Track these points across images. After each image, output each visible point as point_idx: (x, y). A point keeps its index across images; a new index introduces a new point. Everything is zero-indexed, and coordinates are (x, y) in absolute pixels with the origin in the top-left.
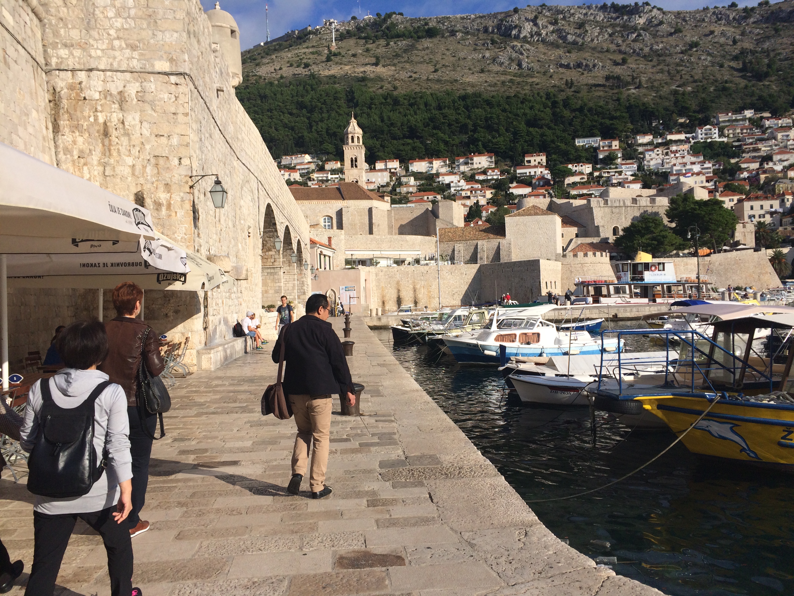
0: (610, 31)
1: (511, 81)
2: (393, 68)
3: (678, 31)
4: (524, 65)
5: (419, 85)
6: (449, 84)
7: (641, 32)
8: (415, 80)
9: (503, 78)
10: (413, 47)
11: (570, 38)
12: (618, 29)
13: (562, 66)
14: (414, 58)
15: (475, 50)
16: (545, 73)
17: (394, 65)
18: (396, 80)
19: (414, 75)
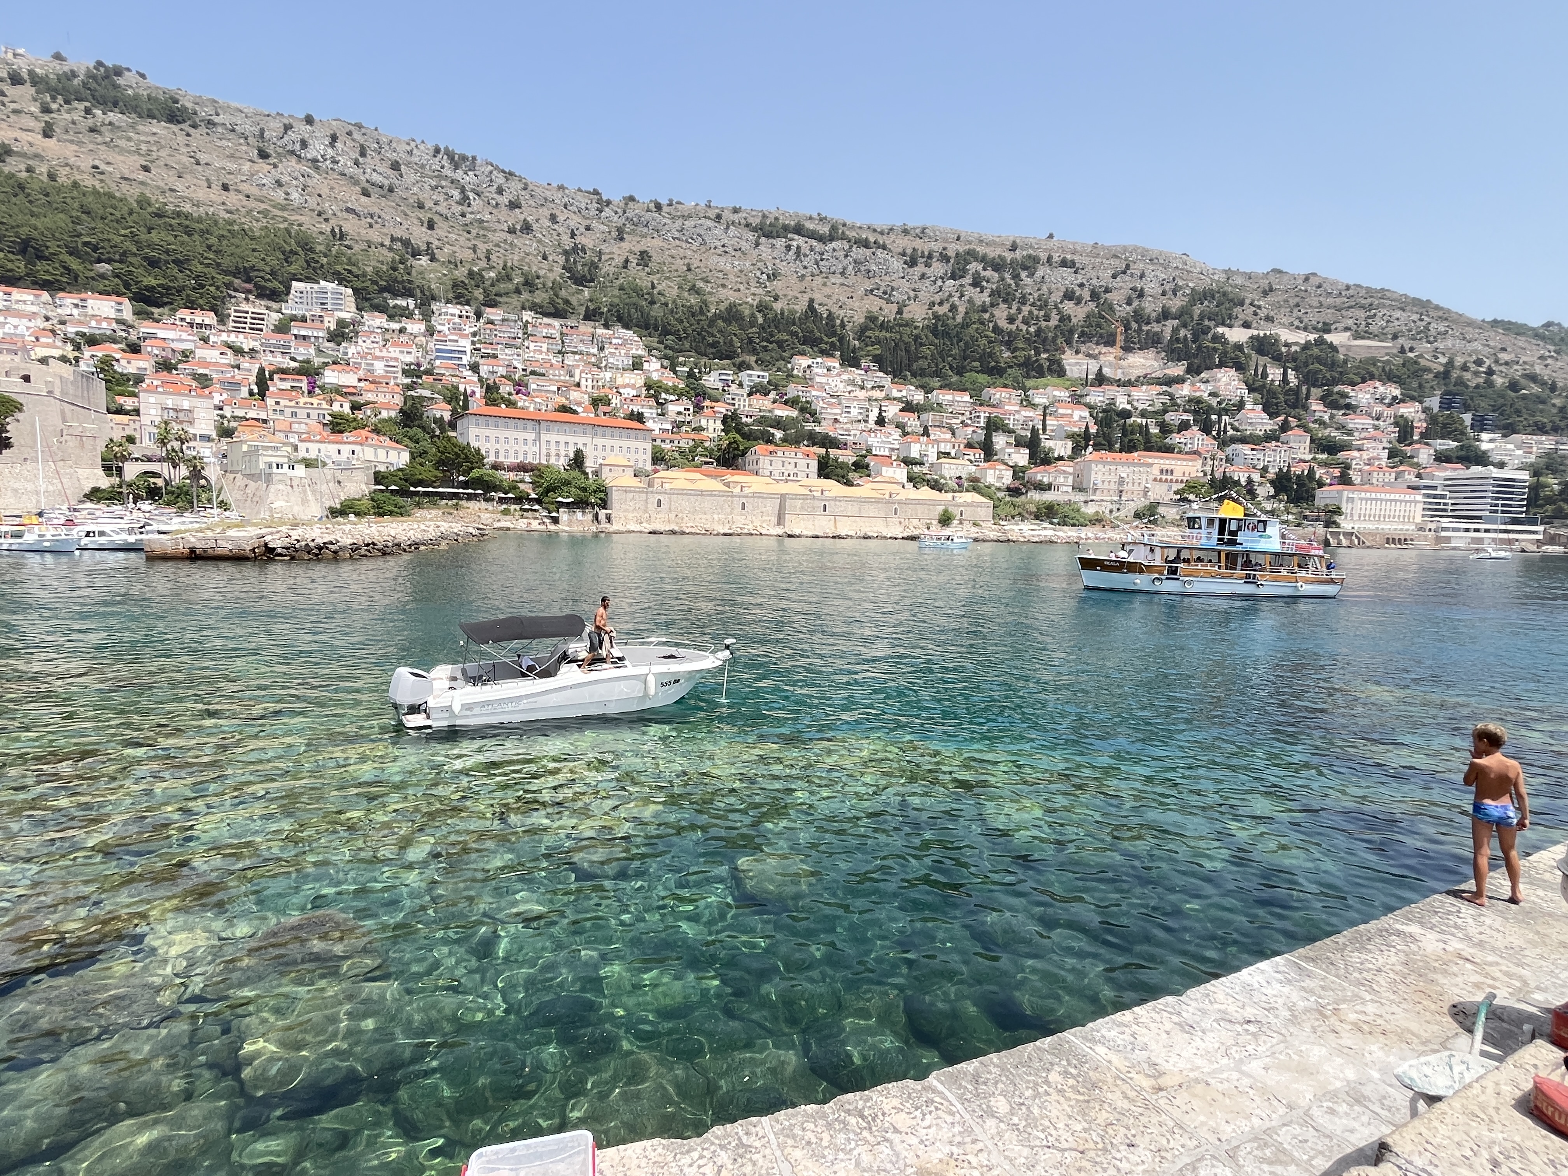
0: (434, 183)
1: (265, 213)
2: (74, 147)
3: (514, 205)
4: (295, 195)
5: (102, 181)
6: (157, 192)
7: (471, 195)
8: (102, 173)
9: (252, 204)
10: (132, 126)
11: (376, 178)
12: (444, 183)
13: (348, 210)
14: (122, 143)
15: (232, 156)
16: (320, 214)
17: (80, 143)
18: (67, 165)
19: (103, 167)
